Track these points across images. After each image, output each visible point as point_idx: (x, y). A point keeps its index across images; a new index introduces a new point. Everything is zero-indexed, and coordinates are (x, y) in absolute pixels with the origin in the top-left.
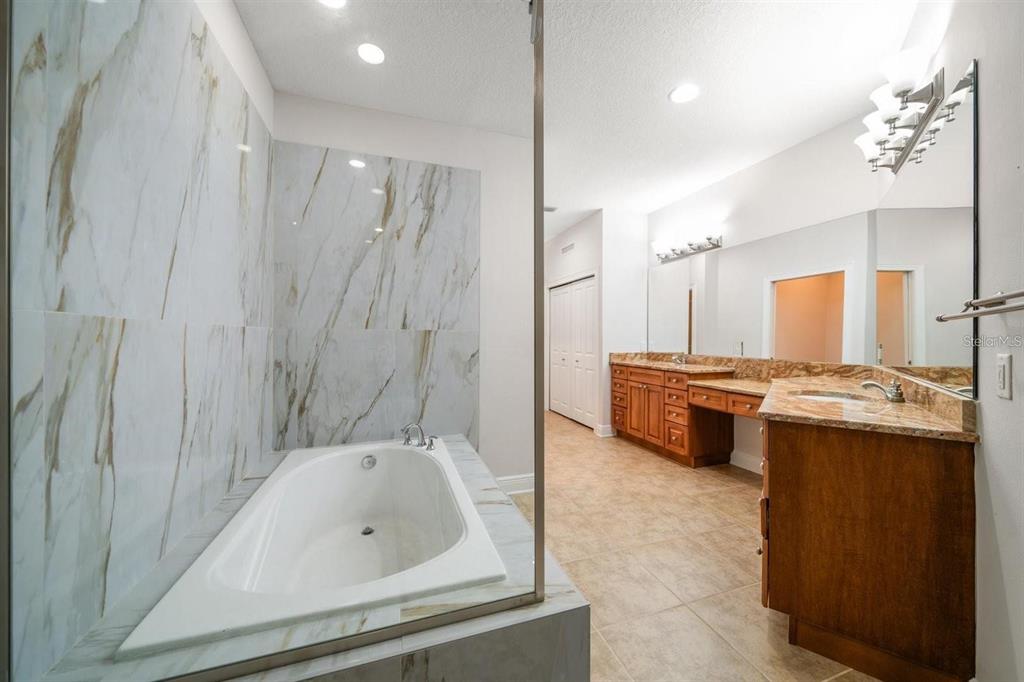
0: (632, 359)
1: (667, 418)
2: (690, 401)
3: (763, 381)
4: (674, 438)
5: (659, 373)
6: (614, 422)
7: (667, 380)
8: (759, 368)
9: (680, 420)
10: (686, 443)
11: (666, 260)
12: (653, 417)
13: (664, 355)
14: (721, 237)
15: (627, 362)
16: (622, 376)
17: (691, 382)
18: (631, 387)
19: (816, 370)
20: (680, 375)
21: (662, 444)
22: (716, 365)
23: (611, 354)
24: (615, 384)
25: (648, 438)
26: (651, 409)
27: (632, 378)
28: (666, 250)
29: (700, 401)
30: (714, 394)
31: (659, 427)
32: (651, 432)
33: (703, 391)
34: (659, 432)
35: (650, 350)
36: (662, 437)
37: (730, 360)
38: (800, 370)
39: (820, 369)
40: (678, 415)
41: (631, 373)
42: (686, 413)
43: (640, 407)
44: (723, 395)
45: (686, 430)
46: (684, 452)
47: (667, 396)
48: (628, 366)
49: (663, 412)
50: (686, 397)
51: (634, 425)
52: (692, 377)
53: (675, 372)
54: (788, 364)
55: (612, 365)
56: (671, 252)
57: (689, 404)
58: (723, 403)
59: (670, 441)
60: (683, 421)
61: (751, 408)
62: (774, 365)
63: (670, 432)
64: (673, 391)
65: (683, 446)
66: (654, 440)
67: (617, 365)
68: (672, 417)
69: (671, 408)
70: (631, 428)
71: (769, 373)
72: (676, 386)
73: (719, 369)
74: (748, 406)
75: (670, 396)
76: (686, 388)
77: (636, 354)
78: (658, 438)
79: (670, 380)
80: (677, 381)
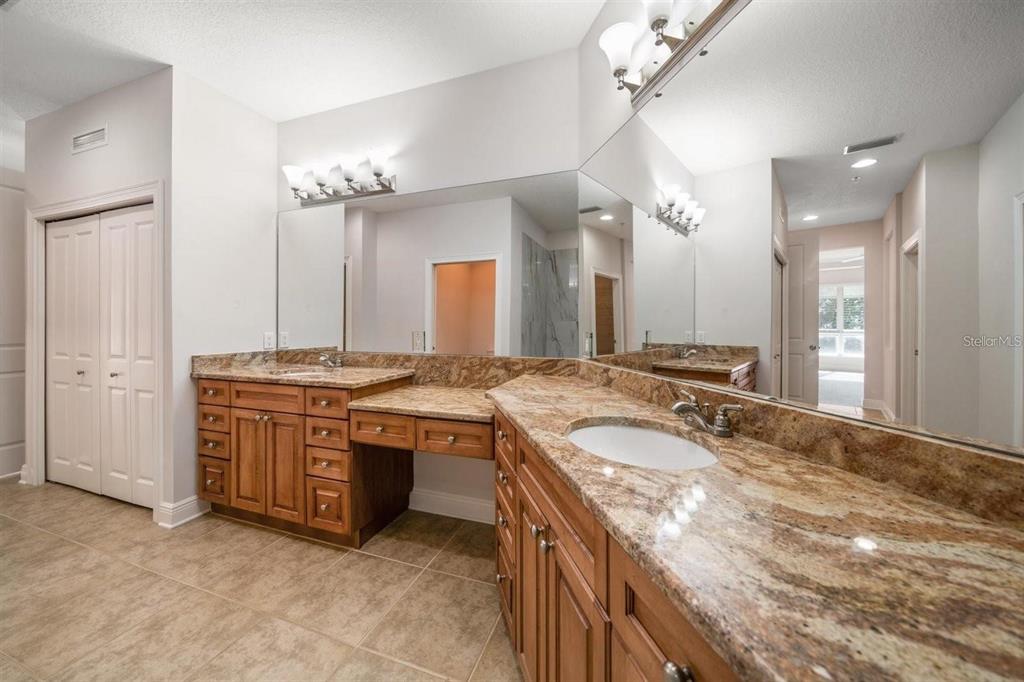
0: (247, 363)
1: (310, 471)
2: (352, 438)
3: (452, 386)
4: (323, 507)
5: (294, 391)
6: (203, 490)
7: (309, 403)
8: (447, 368)
9: (333, 472)
10: (346, 513)
11: (309, 201)
12: (284, 472)
13: (306, 353)
14: (394, 177)
15: (235, 372)
16: (219, 400)
17: (354, 404)
18: (238, 419)
19: (516, 368)
20: (334, 393)
21: (301, 521)
22: (390, 366)
23: (194, 359)
24: (205, 416)
25: (273, 512)
26: (279, 458)
27: (240, 402)
28: (309, 186)
29: (370, 435)
30: (393, 422)
31: (294, 490)
32: (278, 502)
33: (375, 419)
34: (294, 499)
35: (282, 346)
36: (300, 504)
37: (408, 358)
38: (498, 367)
39: (521, 366)
40: (330, 463)
41: (238, 392)
42: (346, 458)
43: (256, 457)
44: (410, 423)
45: (346, 489)
46: (341, 528)
47: (309, 431)
48: (231, 381)
49: (302, 460)
50: (346, 429)
51: (246, 490)
52: (356, 395)
53: (325, 387)
54: (484, 360)
55: (196, 379)
56: (317, 189)
57: (350, 442)
58: (410, 437)
59: (316, 513)
60: (339, 474)
61: (454, 440)
62: (467, 364)
63: (315, 497)
64: (321, 423)
65: (339, 518)
66: (286, 515)
67: (209, 379)
68: (320, 469)
69: (319, 453)
70: (238, 496)
71: (459, 375)
72: (328, 412)
73: (395, 373)
74: (451, 438)
75: (315, 430)
76: (345, 416)
77: (254, 355)
78: (294, 509)
79: (315, 401)
80: (329, 404)
